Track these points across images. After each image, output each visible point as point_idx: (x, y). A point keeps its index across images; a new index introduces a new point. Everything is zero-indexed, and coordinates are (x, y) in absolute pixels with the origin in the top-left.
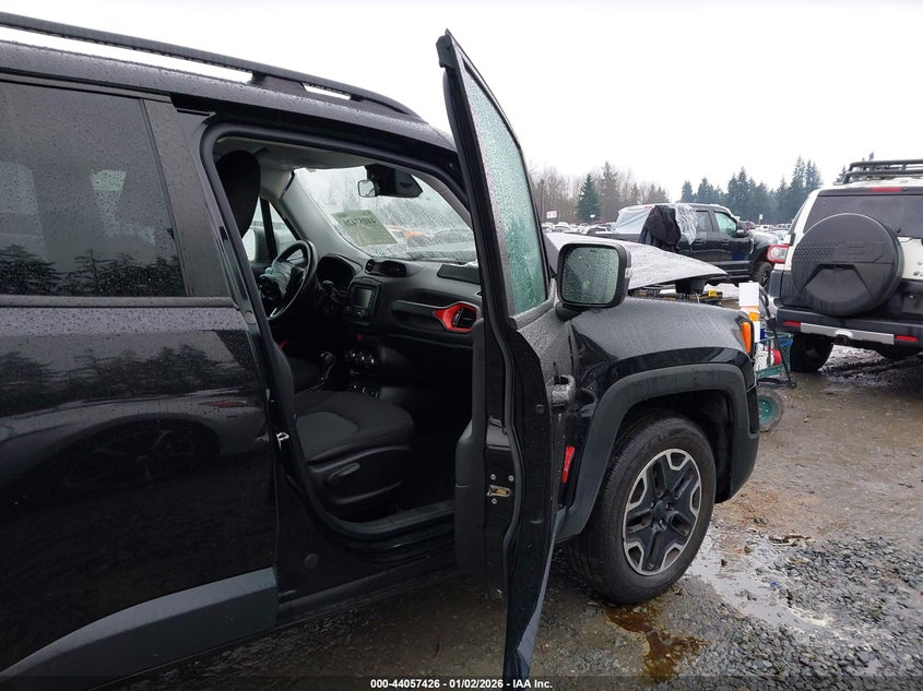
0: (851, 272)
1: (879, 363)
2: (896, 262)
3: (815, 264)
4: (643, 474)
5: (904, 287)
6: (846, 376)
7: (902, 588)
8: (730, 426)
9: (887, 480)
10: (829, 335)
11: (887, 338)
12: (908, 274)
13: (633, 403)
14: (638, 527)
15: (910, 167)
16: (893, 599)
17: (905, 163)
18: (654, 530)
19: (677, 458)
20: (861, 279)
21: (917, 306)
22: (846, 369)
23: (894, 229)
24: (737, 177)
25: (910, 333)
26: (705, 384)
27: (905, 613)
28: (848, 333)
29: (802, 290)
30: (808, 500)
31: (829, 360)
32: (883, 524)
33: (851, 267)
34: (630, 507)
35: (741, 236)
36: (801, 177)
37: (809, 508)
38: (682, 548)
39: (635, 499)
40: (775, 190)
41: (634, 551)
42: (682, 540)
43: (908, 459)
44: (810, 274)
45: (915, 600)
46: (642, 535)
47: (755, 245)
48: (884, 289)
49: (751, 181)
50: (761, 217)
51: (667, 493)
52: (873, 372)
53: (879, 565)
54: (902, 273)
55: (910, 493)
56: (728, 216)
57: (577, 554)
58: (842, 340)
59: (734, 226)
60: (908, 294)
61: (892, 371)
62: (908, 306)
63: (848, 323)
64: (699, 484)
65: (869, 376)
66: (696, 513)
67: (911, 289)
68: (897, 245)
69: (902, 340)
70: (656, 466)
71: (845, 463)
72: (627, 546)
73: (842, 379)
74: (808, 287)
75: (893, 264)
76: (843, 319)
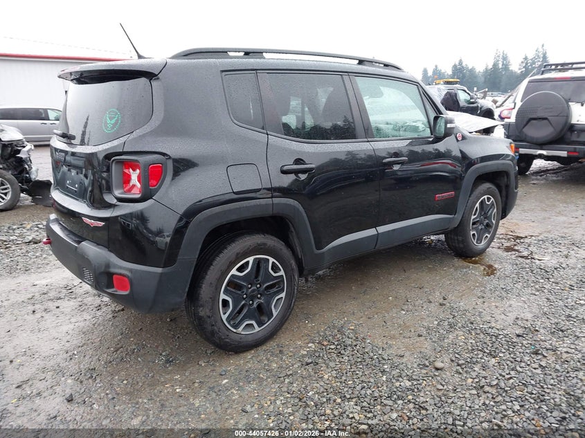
0: (546, 121)
1: (557, 169)
2: (568, 115)
3: (527, 117)
4: (478, 205)
5: (572, 128)
6: (541, 176)
7: (576, 248)
8: (507, 186)
9: (566, 216)
10: (534, 154)
11: (564, 154)
12: (574, 121)
13: (478, 175)
14: (475, 226)
15: (574, 66)
16: (573, 252)
17: (573, 64)
18: (480, 228)
19: (489, 199)
20: (551, 124)
21: (578, 136)
22: (541, 172)
23: (567, 98)
24: (457, 63)
25: (575, 151)
26: (501, 169)
27: (577, 255)
28: (544, 152)
29: (521, 132)
30: (532, 224)
31: (531, 169)
32: (566, 231)
33: (546, 119)
34: (473, 217)
35: (473, 103)
36: (498, 61)
37: (533, 227)
38: (489, 236)
39: (475, 215)
40: (482, 71)
41: (474, 235)
42: (489, 233)
43: (575, 208)
44: (525, 123)
45: (581, 251)
46: (476, 229)
47: (481, 108)
48: (562, 130)
49: (466, 65)
50: (475, 89)
51: (485, 213)
52: (554, 173)
53: (566, 242)
54: (571, 120)
55: (577, 220)
56: (465, 91)
57: (452, 237)
58: (541, 156)
59: (468, 98)
60: (574, 131)
61: (564, 172)
62: (574, 138)
63: (544, 147)
64: (495, 210)
65: (553, 175)
66: (494, 222)
67: (575, 128)
68: (568, 107)
69: (571, 154)
70: (482, 201)
71: (546, 211)
72: (472, 233)
73: (539, 177)
74: (524, 130)
75: (567, 116)
76: (541, 145)
